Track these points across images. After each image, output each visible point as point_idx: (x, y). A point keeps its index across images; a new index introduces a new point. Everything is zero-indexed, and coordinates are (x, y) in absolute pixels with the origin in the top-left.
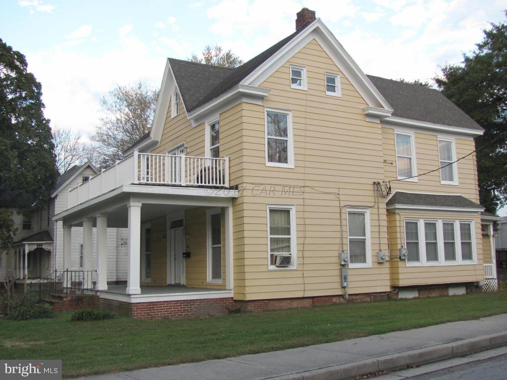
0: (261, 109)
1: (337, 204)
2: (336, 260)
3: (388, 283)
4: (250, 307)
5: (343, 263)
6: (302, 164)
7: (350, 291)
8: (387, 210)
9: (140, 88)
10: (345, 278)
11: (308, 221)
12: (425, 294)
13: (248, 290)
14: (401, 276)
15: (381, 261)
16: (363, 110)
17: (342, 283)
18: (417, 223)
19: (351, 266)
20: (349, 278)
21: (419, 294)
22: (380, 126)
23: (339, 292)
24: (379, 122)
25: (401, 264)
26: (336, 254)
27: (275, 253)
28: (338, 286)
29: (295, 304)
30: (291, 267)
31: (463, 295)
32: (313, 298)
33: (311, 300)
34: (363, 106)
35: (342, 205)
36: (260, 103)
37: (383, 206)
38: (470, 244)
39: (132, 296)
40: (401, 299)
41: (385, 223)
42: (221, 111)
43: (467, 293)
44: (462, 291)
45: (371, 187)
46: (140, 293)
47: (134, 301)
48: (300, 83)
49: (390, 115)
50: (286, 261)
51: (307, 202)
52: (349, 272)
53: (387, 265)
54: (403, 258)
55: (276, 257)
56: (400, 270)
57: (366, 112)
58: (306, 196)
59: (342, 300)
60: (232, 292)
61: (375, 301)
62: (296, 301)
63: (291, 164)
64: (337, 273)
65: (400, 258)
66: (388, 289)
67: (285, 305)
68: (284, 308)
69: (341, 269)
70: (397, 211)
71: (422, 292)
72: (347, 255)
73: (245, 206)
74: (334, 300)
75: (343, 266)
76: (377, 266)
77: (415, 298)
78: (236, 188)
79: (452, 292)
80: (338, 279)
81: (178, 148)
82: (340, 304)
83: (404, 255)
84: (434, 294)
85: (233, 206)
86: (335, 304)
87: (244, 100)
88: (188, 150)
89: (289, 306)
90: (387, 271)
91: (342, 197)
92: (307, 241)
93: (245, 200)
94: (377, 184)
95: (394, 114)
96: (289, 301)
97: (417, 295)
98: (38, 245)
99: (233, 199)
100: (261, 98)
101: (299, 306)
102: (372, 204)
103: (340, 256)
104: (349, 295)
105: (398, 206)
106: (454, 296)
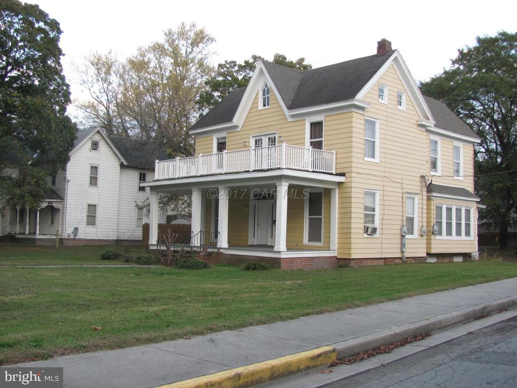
0: (362, 117)
1: (401, 191)
2: (399, 232)
3: (425, 251)
4: (352, 264)
5: (404, 234)
6: (383, 160)
7: (407, 255)
8: (427, 196)
9: (110, 53)
10: (404, 245)
11: (386, 203)
12: (441, 260)
13: (353, 251)
14: (433, 246)
15: (423, 234)
16: (417, 121)
17: (402, 248)
18: (442, 207)
19: (407, 236)
20: (407, 246)
21: (437, 260)
22: (425, 133)
23: (400, 256)
24: (424, 130)
25: (433, 237)
26: (399, 227)
27: (367, 225)
28: (399, 251)
29: (375, 263)
30: (375, 236)
31: (462, 262)
32: (385, 258)
33: (383, 261)
34: (417, 118)
35: (404, 192)
36: (361, 112)
37: (425, 193)
38: (469, 224)
39: (282, 253)
40: (428, 263)
41: (425, 206)
42: (326, 114)
43: (464, 261)
44: (460, 259)
45: (419, 179)
46: (286, 251)
47: (283, 256)
48: (382, 98)
49: (433, 126)
50: (374, 230)
51: (386, 188)
52: (406, 242)
53: (425, 237)
54: (435, 232)
55: (368, 228)
56: (433, 242)
57: (418, 123)
58: (386, 184)
59: (400, 261)
60: (336, 252)
61: (418, 263)
62: (376, 261)
63: (377, 160)
64: (399, 241)
65: (433, 233)
66: (425, 255)
67: (370, 263)
68: (370, 265)
69: (402, 238)
70: (432, 198)
71: (439, 259)
72: (405, 229)
73: (353, 190)
74: (397, 261)
75: (403, 236)
76: (420, 237)
77: (435, 263)
78: (343, 175)
79: (456, 259)
80: (399, 246)
81: (266, 135)
82: (399, 264)
83: (436, 231)
84: (446, 260)
85: (339, 188)
86: (396, 264)
87: (354, 110)
88: (282, 139)
89: (373, 264)
90: (425, 242)
91: (404, 186)
92: (385, 217)
93: (353, 185)
94: (422, 177)
95: (436, 126)
96: (372, 261)
97: (436, 261)
98: (49, 202)
99: (340, 184)
100: (363, 109)
101: (378, 264)
102: (419, 192)
103: (401, 229)
104: (406, 258)
105: (434, 194)
106: (457, 262)
